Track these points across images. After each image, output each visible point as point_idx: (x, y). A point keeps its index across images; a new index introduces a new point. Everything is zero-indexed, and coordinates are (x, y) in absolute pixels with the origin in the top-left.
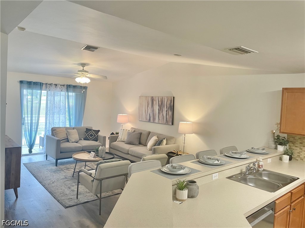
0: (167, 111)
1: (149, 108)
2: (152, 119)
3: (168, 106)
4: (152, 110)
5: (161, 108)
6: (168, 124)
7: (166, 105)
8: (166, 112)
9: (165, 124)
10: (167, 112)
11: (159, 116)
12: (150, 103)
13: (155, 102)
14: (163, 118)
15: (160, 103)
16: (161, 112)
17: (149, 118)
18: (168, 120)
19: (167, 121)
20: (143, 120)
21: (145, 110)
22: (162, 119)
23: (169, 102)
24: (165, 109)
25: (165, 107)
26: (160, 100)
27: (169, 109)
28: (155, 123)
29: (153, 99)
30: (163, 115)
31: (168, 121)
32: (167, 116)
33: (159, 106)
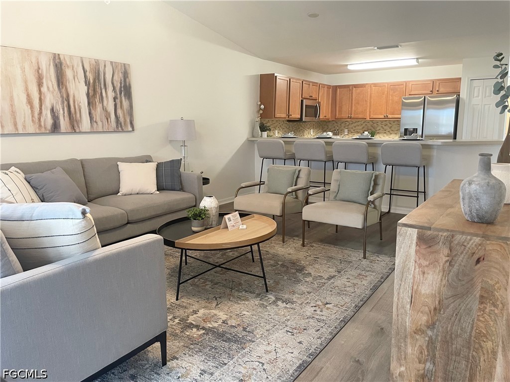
0: (115, 99)
1: (44, 89)
2: (64, 123)
3: (119, 85)
4: (62, 97)
5: (94, 90)
6: (123, 131)
7: (113, 84)
8: (115, 101)
9: (115, 132)
10: (118, 101)
11: (93, 111)
12: (48, 70)
13: (69, 73)
14: (108, 117)
15: (91, 77)
16: (97, 100)
17: (50, 122)
18: (122, 119)
19: (121, 124)
20: (21, 132)
21: (28, 96)
22: (105, 121)
23: (118, 77)
24: (111, 94)
25: (110, 88)
26: (87, 67)
27: (121, 93)
28: (80, 133)
29: (61, 64)
30: (105, 109)
31: (123, 124)
32: (119, 112)
33: (87, 83)
